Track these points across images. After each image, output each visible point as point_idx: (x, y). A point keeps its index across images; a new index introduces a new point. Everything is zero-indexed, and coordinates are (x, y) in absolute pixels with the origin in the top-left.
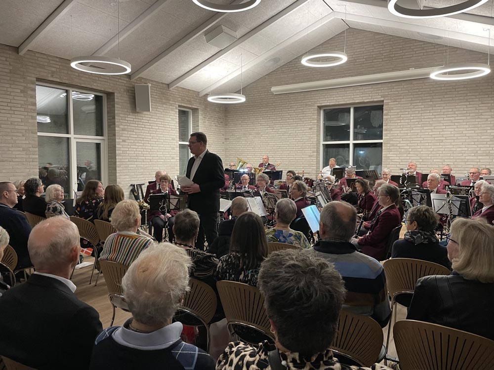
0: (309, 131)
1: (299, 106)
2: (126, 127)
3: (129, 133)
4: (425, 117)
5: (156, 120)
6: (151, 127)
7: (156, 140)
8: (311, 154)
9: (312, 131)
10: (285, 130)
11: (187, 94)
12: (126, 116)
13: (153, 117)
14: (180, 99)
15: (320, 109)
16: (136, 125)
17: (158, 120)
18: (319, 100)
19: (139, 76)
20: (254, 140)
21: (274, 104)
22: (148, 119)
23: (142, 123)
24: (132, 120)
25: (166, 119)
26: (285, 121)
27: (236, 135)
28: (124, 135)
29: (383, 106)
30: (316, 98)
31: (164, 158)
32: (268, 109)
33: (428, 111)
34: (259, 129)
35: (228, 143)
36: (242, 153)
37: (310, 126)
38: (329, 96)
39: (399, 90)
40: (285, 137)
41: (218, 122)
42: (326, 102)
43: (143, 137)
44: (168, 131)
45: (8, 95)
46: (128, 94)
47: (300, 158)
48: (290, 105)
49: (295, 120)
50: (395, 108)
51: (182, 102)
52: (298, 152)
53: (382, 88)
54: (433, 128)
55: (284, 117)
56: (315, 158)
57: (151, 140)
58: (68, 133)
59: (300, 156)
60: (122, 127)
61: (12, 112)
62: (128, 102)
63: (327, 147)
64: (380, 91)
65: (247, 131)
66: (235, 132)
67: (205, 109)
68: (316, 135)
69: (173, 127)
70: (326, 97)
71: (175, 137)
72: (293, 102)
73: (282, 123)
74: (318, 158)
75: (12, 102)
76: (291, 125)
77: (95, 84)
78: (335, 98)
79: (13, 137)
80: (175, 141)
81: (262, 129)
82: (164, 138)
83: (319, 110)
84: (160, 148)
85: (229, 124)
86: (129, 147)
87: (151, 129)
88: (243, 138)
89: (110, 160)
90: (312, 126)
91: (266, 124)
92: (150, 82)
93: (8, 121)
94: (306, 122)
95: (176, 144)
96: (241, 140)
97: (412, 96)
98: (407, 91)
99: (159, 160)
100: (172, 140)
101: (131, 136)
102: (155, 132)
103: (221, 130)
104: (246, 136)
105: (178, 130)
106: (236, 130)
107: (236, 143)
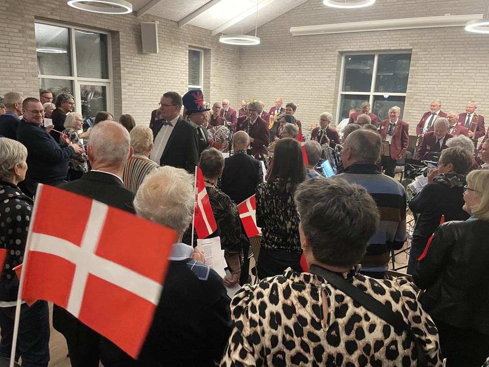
0: (328, 79)
1: (319, 51)
2: (132, 70)
3: (135, 76)
4: (456, 71)
5: (164, 62)
6: (158, 70)
7: (164, 84)
8: (328, 105)
9: (330, 79)
10: (302, 77)
11: (199, 32)
12: (132, 57)
13: (161, 59)
14: (191, 39)
15: (342, 55)
16: (143, 68)
17: (167, 62)
18: (341, 45)
19: (146, 12)
20: (268, 86)
21: (292, 47)
22: (156, 61)
24: (139, 61)
25: (175, 61)
26: (303, 66)
28: (131, 78)
29: (410, 55)
30: (338, 42)
32: (286, 52)
33: (460, 65)
34: (274, 74)
35: (241, 87)
37: (328, 74)
38: (352, 41)
39: (430, 38)
40: (302, 84)
41: (231, 64)
42: (349, 47)
43: (151, 80)
44: (177, 74)
45: (5, 35)
46: (134, 33)
47: (315, 109)
48: (309, 49)
49: (313, 66)
50: (423, 59)
51: (193, 41)
52: (314, 101)
53: (412, 35)
54: (463, 84)
55: (302, 61)
56: (331, 110)
57: (159, 84)
58: (71, 75)
59: (316, 106)
60: (127, 69)
61: (11, 54)
62: (134, 42)
63: (345, 97)
64: (409, 38)
65: (262, 75)
66: (249, 76)
67: (218, 50)
68: (334, 84)
69: (182, 70)
70: (349, 41)
71: (184, 80)
72: (313, 46)
73: (299, 69)
74: (335, 110)
75: (10, 43)
76: (309, 72)
77: (98, 22)
78: (359, 44)
79: (13, 81)
80: (184, 85)
81: (277, 74)
83: (340, 56)
85: (243, 67)
86: (135, 91)
87: (159, 72)
88: (256, 83)
89: (116, 105)
90: (331, 74)
91: (282, 69)
92: (158, 19)
93: (6, 63)
94: (325, 69)
95: (185, 88)
96: (255, 85)
97: (444, 46)
98: (440, 40)
100: (181, 84)
101: (138, 79)
102: (163, 75)
103: (234, 73)
104: (261, 80)
105: (188, 73)
106: (250, 74)
107: (250, 88)
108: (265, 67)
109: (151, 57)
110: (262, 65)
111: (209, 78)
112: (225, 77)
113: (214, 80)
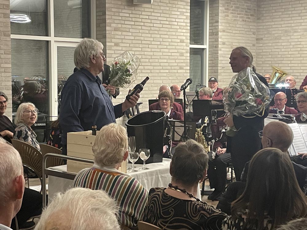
2: (120, 26)
3: (124, 33)
5: (159, 15)
6: (152, 25)
7: (159, 43)
12: (120, 10)
13: (155, 11)
16: (133, 23)
17: (162, 15)
20: (300, 40)
22: (149, 14)
23: (140, 20)
24: (128, 15)
25: (173, 13)
27: (273, 32)
28: (118, 37)
31: (169, 68)
35: (262, 45)
36: (282, 59)
41: (246, 15)
43: (142, 38)
44: (175, 30)
57: (153, 43)
58: (47, 35)
60: (114, 25)
65: (291, 26)
66: (271, 29)
69: (182, 24)
71: (184, 38)
80: (184, 44)
82: (170, 40)
84: (164, 54)
85: (263, 18)
87: (152, 28)
88: (283, 38)
95: (185, 48)
96: (280, 41)
99: (162, 71)
100: (181, 42)
101: (126, 37)
102: (158, 31)
103: (251, 27)
104: (289, 34)
105: (189, 28)
106: (273, 26)
107: (274, 44)
108: (294, 15)
109: (143, 10)
110: (290, 12)
111: (217, 34)
112: (238, 32)
113: (223, 37)
